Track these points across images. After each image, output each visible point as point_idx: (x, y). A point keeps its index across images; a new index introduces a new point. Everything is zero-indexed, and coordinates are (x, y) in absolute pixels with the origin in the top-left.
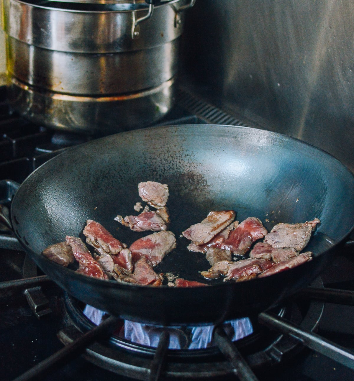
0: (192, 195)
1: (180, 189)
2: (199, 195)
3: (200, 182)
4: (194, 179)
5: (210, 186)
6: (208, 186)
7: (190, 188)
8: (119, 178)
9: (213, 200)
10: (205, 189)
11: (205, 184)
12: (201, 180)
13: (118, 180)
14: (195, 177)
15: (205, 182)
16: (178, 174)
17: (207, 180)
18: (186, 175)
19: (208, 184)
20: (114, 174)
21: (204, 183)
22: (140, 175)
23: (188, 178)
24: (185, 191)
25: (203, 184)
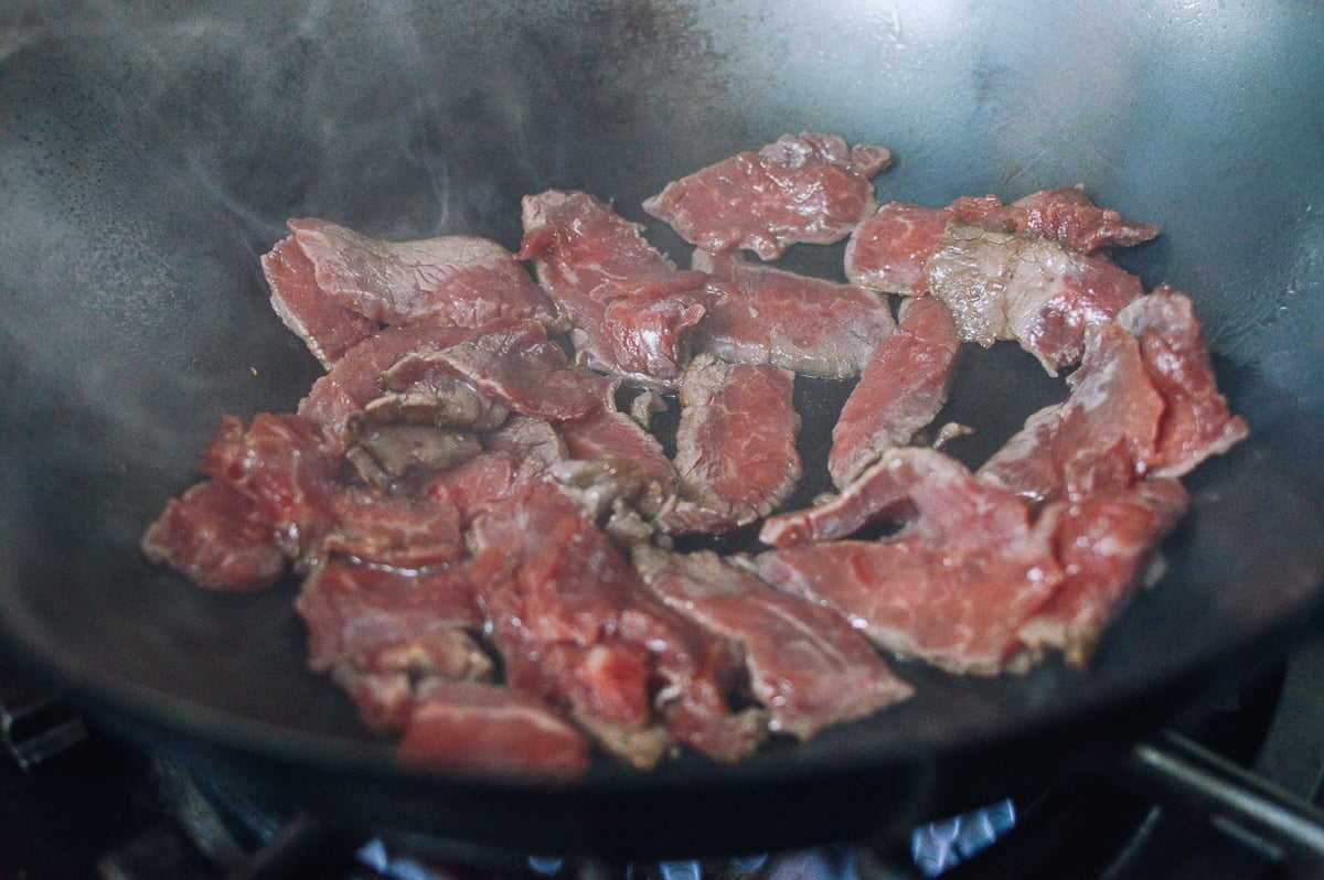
0: (653, 101)
1: (597, 75)
2: (681, 101)
3: (682, 40)
4: (655, 28)
5: (724, 57)
6: (715, 55)
7: (641, 73)
10: (704, 70)
12: (685, 34)
14: (658, 21)
15: (703, 43)
16: (586, 14)
17: (710, 31)
18: (619, 13)
19: (719, 48)
21: (697, 45)
23: (629, 26)
24: (618, 83)
25: (696, 49)
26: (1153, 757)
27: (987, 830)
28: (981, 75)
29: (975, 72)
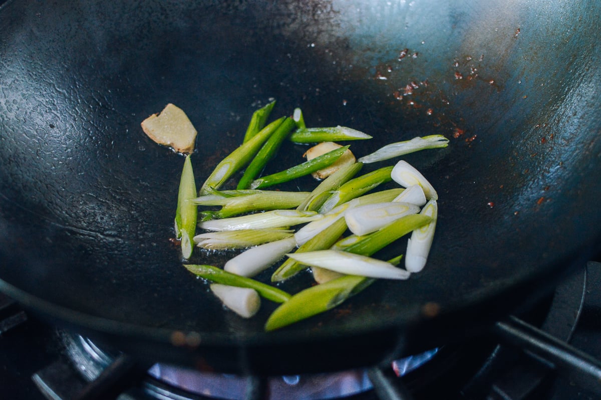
0: (307, 33)
1: (281, 22)
2: (320, 32)
3: (319, 5)
5: (339, 12)
6: (334, 12)
7: (302, 21)
8: (162, 14)
9: (346, 39)
10: (330, 18)
11: (329, 9)
12: (321, 3)
13: (159, 19)
15: (329, 6)
19: (336, 8)
20: (151, 8)
21: (325, 7)
22: (202, 4)
24: (292, 26)
25: (326, 9)
26: (505, 327)
27: (428, 356)
28: (453, 17)
29: (451, 16)
